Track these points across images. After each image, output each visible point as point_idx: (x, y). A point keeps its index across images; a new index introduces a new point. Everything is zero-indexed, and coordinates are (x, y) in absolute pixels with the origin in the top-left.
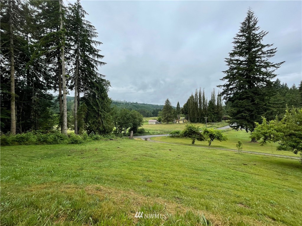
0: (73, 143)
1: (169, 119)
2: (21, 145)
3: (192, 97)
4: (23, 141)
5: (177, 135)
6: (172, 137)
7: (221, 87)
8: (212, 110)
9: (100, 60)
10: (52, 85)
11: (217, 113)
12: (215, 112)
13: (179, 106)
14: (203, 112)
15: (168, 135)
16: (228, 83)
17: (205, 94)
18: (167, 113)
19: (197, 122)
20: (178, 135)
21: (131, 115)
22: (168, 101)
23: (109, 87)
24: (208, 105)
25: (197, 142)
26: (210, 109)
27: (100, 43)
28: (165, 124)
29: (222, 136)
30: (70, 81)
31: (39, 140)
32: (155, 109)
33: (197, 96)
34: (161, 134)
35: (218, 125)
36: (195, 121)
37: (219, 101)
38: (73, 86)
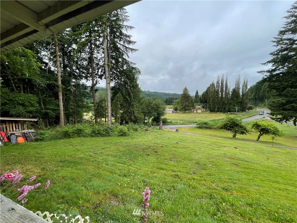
0: (122, 135)
1: (187, 108)
2: (80, 137)
3: (213, 85)
4: (81, 133)
5: (204, 125)
6: (199, 128)
7: (263, 72)
8: (235, 99)
9: (131, 46)
10: (83, 75)
11: (241, 102)
12: (239, 101)
13: (198, 94)
14: (225, 101)
15: (195, 125)
16: (274, 68)
17: (228, 81)
18: (184, 102)
19: (217, 112)
20: (206, 126)
21: (155, 104)
22: (186, 90)
23: (140, 76)
24: (231, 93)
25: (238, 136)
26: (233, 98)
27: (131, 27)
28: (182, 113)
29: (278, 131)
30: (100, 70)
31: (94, 132)
32: (168, 97)
33: (219, 83)
34: (185, 124)
35: (243, 115)
36: (215, 110)
37: (245, 89)
38: (102, 75)
